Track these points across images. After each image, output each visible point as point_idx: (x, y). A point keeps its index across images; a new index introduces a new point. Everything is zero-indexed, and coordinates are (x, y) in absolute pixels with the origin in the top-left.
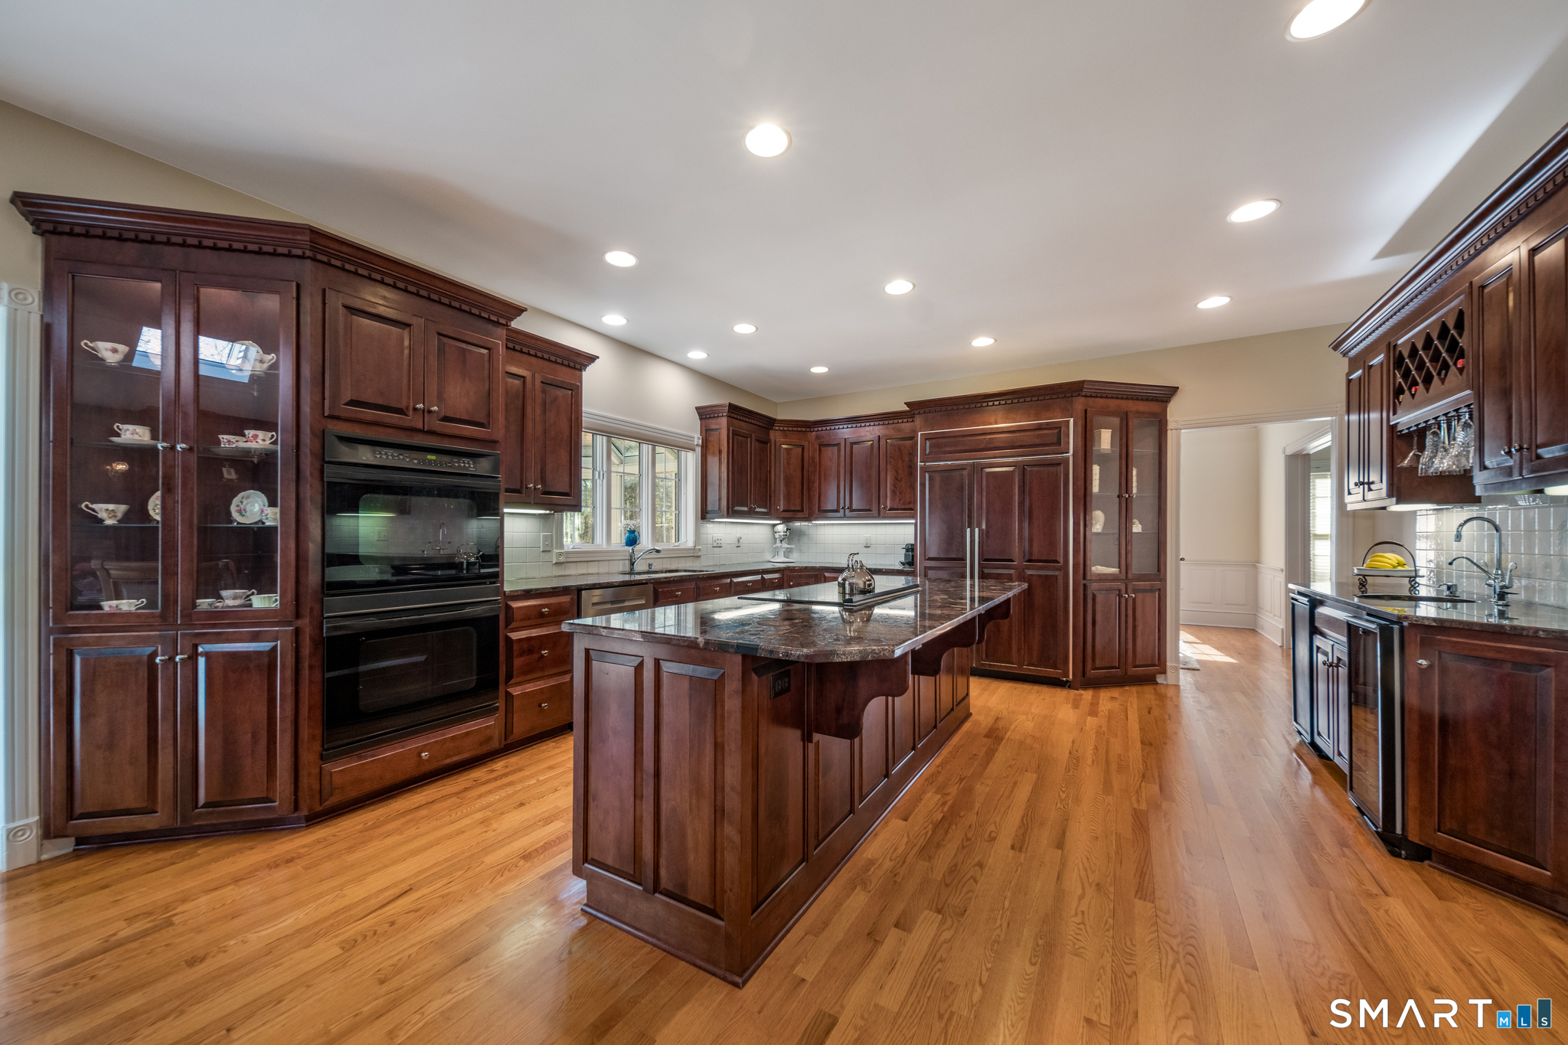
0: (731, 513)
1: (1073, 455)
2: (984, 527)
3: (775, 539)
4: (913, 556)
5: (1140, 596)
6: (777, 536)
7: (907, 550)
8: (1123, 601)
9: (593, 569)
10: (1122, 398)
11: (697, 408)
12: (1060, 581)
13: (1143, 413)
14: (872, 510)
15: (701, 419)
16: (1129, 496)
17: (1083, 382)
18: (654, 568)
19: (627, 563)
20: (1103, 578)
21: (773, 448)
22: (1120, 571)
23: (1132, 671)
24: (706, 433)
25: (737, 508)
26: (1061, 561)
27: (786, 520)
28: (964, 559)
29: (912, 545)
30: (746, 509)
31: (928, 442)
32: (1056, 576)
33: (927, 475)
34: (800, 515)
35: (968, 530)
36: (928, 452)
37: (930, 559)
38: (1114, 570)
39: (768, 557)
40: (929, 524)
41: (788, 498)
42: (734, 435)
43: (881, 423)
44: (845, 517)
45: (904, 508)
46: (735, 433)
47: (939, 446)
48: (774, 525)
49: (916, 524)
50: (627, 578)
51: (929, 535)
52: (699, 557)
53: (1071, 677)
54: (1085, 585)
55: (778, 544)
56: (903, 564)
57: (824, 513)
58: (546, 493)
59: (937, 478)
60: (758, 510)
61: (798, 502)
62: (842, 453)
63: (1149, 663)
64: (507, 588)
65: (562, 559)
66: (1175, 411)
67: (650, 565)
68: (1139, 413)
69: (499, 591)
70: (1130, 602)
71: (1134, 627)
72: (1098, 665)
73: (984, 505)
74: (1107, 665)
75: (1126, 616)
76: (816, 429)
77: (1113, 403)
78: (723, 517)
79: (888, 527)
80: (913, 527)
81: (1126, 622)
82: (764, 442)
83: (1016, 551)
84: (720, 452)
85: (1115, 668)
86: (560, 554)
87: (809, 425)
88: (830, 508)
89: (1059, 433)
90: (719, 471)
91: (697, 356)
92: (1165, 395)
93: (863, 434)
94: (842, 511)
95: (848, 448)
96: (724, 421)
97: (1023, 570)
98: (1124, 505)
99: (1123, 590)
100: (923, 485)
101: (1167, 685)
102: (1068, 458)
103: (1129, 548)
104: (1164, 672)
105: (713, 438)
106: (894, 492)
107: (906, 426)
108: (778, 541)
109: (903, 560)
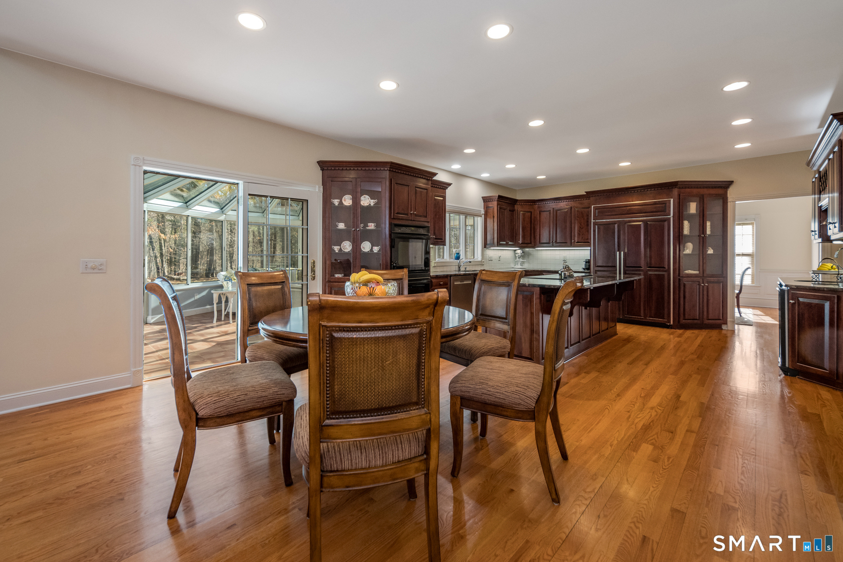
0: (499, 245)
1: (673, 216)
2: (626, 251)
3: (516, 257)
4: (589, 265)
5: (711, 285)
6: (517, 255)
7: (586, 262)
8: (701, 287)
9: (445, 269)
10: (700, 188)
11: (482, 197)
12: (666, 276)
13: (712, 194)
14: (567, 242)
15: (484, 202)
16: (704, 236)
17: (678, 182)
18: (467, 269)
19: (457, 267)
20: (690, 276)
21: (516, 213)
22: (699, 273)
23: (706, 322)
24: (487, 208)
25: (501, 243)
26: (666, 267)
27: (521, 247)
28: (615, 267)
29: (589, 260)
30: (505, 243)
31: (597, 210)
32: (664, 275)
33: (596, 226)
34: (530, 245)
35: (618, 252)
36: (597, 215)
37: (598, 266)
38: (698, 272)
39: (512, 266)
40: (598, 249)
41: (524, 237)
42: (500, 209)
43: (572, 200)
44: (553, 246)
45: (584, 242)
46: (500, 208)
47: (602, 212)
48: (515, 250)
49: (591, 250)
50: (457, 273)
51: (598, 254)
52: (483, 265)
53: (672, 323)
54: (679, 279)
55: (518, 259)
56: (584, 269)
57: (541, 244)
58: (436, 239)
59: (602, 227)
60: (510, 243)
61: (529, 239)
62: (552, 215)
63: (716, 318)
64: (432, 274)
65: (436, 265)
66: (731, 193)
67: (466, 268)
68: (710, 195)
69: (429, 275)
70: (705, 288)
71: (708, 300)
72: (686, 318)
73: (626, 241)
74: (691, 318)
75: (703, 294)
76: (538, 203)
77: (695, 191)
78: (495, 247)
79: (575, 251)
80: (589, 251)
81: (703, 298)
82: (512, 211)
83: (643, 263)
84: (494, 217)
85: (697, 320)
86: (435, 263)
87: (534, 202)
88: (545, 241)
89: (665, 206)
90: (493, 225)
91: (485, 175)
92: (726, 185)
93: (562, 206)
94: (551, 243)
95: (555, 213)
96: (495, 203)
97: (647, 272)
98: (702, 240)
99: (701, 281)
100: (594, 231)
101: (728, 330)
102: (670, 218)
103: (705, 261)
104: (726, 323)
105: (490, 211)
106: (579, 234)
107: (586, 202)
108: (517, 258)
109: (584, 267)
